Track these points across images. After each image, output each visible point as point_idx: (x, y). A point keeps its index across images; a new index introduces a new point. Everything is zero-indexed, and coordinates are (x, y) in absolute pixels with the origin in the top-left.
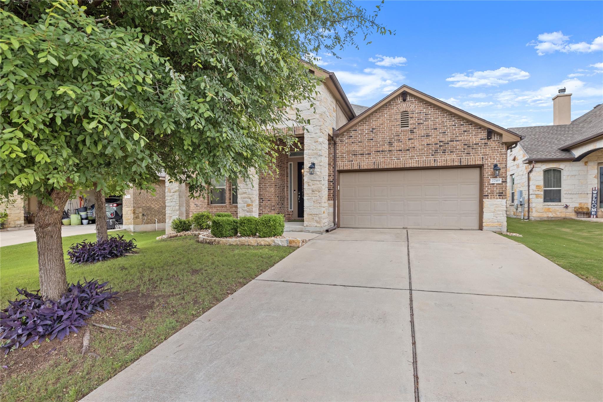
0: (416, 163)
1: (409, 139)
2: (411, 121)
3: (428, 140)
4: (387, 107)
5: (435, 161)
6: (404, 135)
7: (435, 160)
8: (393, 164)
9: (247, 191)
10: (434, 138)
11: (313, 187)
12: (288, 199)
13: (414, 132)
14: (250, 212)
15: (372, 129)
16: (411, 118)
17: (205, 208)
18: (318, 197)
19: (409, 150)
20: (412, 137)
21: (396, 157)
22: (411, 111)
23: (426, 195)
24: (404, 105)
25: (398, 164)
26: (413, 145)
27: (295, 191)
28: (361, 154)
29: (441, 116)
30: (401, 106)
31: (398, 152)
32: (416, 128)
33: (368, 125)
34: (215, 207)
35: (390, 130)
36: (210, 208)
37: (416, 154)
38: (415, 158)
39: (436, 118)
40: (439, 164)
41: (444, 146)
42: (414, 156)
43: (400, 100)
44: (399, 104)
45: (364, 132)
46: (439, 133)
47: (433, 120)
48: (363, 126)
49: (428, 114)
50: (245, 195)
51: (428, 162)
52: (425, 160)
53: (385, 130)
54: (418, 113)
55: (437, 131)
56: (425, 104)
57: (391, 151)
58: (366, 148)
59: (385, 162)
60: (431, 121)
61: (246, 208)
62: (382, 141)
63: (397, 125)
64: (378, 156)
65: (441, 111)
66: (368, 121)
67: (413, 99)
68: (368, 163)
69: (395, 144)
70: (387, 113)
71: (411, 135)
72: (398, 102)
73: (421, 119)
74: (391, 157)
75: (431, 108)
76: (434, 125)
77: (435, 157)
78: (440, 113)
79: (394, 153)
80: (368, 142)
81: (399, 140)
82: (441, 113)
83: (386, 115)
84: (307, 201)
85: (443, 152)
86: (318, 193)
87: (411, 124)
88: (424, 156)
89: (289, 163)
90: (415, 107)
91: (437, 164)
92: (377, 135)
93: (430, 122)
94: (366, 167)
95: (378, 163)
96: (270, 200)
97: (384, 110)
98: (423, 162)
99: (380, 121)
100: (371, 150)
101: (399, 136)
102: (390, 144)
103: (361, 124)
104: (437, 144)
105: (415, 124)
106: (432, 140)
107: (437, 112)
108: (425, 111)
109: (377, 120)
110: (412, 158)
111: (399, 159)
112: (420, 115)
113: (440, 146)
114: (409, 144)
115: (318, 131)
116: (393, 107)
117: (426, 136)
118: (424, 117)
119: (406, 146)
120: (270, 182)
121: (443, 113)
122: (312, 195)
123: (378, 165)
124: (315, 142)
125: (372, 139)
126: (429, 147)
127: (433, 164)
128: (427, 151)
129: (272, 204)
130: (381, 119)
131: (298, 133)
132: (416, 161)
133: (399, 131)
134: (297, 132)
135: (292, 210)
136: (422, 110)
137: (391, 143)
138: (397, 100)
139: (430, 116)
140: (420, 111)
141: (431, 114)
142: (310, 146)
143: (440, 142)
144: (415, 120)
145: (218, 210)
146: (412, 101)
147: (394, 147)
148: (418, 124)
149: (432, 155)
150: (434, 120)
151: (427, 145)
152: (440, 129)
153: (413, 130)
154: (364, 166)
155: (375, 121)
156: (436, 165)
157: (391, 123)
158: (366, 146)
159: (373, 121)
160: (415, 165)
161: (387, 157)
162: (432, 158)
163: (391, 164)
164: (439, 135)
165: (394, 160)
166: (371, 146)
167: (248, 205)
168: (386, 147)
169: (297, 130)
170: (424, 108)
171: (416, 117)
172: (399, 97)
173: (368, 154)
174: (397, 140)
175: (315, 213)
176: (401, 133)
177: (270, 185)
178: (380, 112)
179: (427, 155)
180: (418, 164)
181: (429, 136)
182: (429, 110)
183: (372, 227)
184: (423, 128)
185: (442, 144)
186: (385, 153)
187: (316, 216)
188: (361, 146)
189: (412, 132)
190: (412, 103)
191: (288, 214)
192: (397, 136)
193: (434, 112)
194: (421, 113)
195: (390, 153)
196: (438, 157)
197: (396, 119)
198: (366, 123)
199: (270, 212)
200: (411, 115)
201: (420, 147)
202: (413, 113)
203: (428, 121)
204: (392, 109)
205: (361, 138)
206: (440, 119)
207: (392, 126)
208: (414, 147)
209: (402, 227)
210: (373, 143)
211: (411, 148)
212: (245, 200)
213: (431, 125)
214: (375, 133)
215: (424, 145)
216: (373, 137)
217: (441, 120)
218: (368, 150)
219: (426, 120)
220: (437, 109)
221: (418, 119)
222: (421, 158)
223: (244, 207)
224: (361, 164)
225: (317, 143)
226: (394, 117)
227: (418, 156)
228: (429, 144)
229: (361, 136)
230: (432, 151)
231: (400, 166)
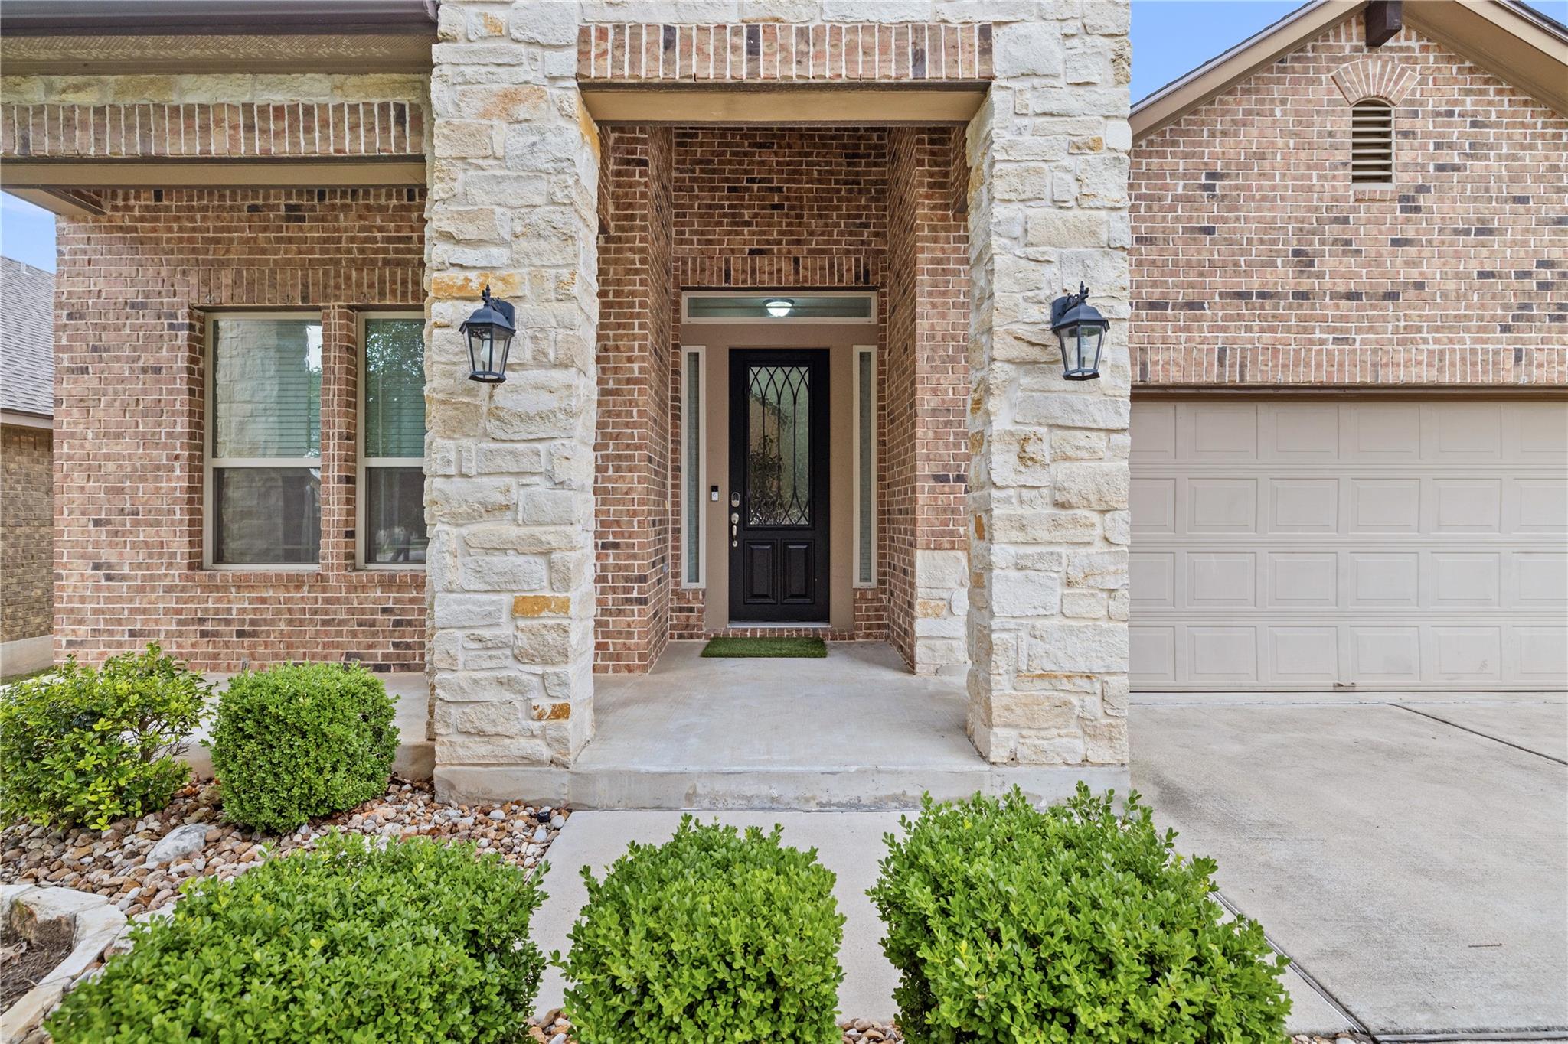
0: (1430, 365)
1: (1396, 243)
2: (1402, 153)
3: (1485, 252)
4: (1284, 70)
5: (1518, 359)
6: (1369, 222)
7: (1518, 352)
8: (1319, 366)
9: (517, 495)
10: (1514, 242)
11: (1061, 470)
12: (678, 531)
13: (1418, 209)
14: (546, 661)
15: (1210, 176)
16: (1405, 134)
17: (169, 589)
18: (1099, 546)
19: (1392, 296)
20: (1410, 231)
21: (1335, 330)
22: (1406, 102)
23: (1440, 527)
24: (1374, 68)
25: (1341, 365)
26: (1415, 275)
27: (714, 488)
28: (1152, 306)
29: (1543, 136)
30: (1355, 68)
31: (1343, 303)
32: (1427, 189)
33: (1185, 156)
34: (242, 584)
35: (1302, 188)
36: (206, 588)
37: (1427, 319)
38: (1425, 341)
39: (1523, 148)
40: (1539, 376)
41: (1559, 287)
42: (1419, 330)
43: (1349, 39)
44: (1344, 59)
45: (1165, 187)
46: (1539, 222)
47: (1508, 157)
48: (1163, 155)
49: (1483, 125)
50: (506, 529)
51: (1485, 362)
52: (1474, 352)
53: (1274, 188)
54: (1438, 114)
55: (1528, 211)
56: (1471, 70)
57: (1303, 295)
58: (1172, 274)
59: (1275, 352)
60: (1500, 158)
61: (506, 631)
62: (1262, 241)
63: (1334, 167)
64: (1240, 317)
65: (1544, 114)
66: (1186, 133)
67: (1414, 44)
68: (1188, 351)
69: (1329, 261)
70: (1283, 102)
71: (1407, 221)
72: (1342, 48)
73: (1451, 146)
74: (1305, 330)
75: (1499, 92)
76: (1512, 180)
77: (1516, 341)
78: (1540, 121)
79: (1323, 307)
80: (1186, 243)
81: (1348, 243)
82: (1545, 125)
83: (1278, 112)
84: (1013, 574)
85: (1552, 318)
86: (1095, 518)
87: (1405, 168)
88: (1467, 330)
89: (685, 350)
90: (1423, 82)
91: (1529, 375)
92: (1235, 209)
93: (1495, 166)
94: (1175, 376)
95: (1243, 358)
96: (616, 546)
97: (1270, 81)
98: (1463, 359)
99: (1250, 137)
100: (1203, 285)
101: (1346, 220)
102: (1303, 259)
103: (1150, 143)
104: (1527, 274)
105: (1424, 167)
106: (1502, 254)
107: (1529, 120)
108: (1469, 107)
109: (1236, 134)
110: (1408, 336)
111: (1345, 340)
112: (1449, 125)
113: (1544, 286)
114: (1398, 266)
115: (1099, 71)
116: (1317, 71)
117: (1480, 232)
118: (1469, 136)
119: (1383, 275)
120: (618, 436)
121: (1556, 125)
122: (1057, 535)
123: (1243, 366)
124: (1077, 149)
125: (1209, 231)
126: (1491, 286)
127: (1510, 376)
128: (1483, 307)
129: (627, 568)
130: (1254, 131)
131: (943, 74)
132: (1431, 352)
133: (1346, 199)
134: (936, 63)
135: (702, 584)
136: (1456, 103)
137: (1306, 254)
138: (1337, 36)
139: (1497, 137)
140: (1448, 102)
141: (1498, 125)
142: (1037, 172)
143: (1542, 264)
144: (1425, 147)
145: (264, 600)
146: (1408, 49)
147: (1320, 276)
148: (1441, 168)
149: (1505, 329)
150: (1515, 158)
151: (1483, 275)
152: (1540, 201)
153: (1414, 199)
154: (1165, 370)
155: (1224, 133)
156: (1523, 380)
157: (1303, 154)
158: (1176, 263)
159: (1212, 134)
160: (1425, 375)
161: (1288, 329)
162: (1504, 343)
163: (1307, 365)
164: (1534, 232)
165: (1322, 342)
166: (1200, 263)
167: (526, 607)
168: (1283, 276)
169: (935, 49)
170: (1468, 92)
171: (1426, 135)
172: (1348, 23)
173: (1190, 306)
174: (1335, 242)
175: (1082, 666)
176: (1355, 210)
177: (619, 457)
178: (1248, 91)
179: (1480, 330)
180: (1441, 370)
181: (1490, 232)
182: (1490, 103)
184: (1464, 190)
185: (1548, 275)
186: (1276, 307)
187: (1084, 684)
188: (1153, 262)
189: (1409, 205)
190: (1407, 59)
191: (681, 609)
192: (1336, 220)
193: (1514, 114)
194: (1450, 114)
195: (1300, 307)
196: (1530, 341)
197: (1331, 134)
198: (1175, 144)
199: (620, 612)
200: (1405, 124)
201: (1451, 286)
202: (1415, 114)
203: (1486, 158)
204: (1311, 82)
205: (1153, 219)
206: (1540, 153)
207: (1309, 168)
208: (1419, 286)
209: (1329, 683)
210: (1208, 250)
211: (1406, 284)
212: (498, 561)
213: (1499, 179)
214: (1224, 197)
215: (1467, 275)
216: (1216, 219)
217: (1547, 158)
218: (1191, 285)
219: (1477, 151)
220: (1526, 103)
221: (1438, 146)
222: (1451, 341)
223: (490, 618)
224: (1151, 356)
225: (1091, 157)
226: (1323, 125)
227: (1437, 330)
228: (1489, 275)
229: (1149, 208)
230: (1506, 307)
231: (1352, 375)
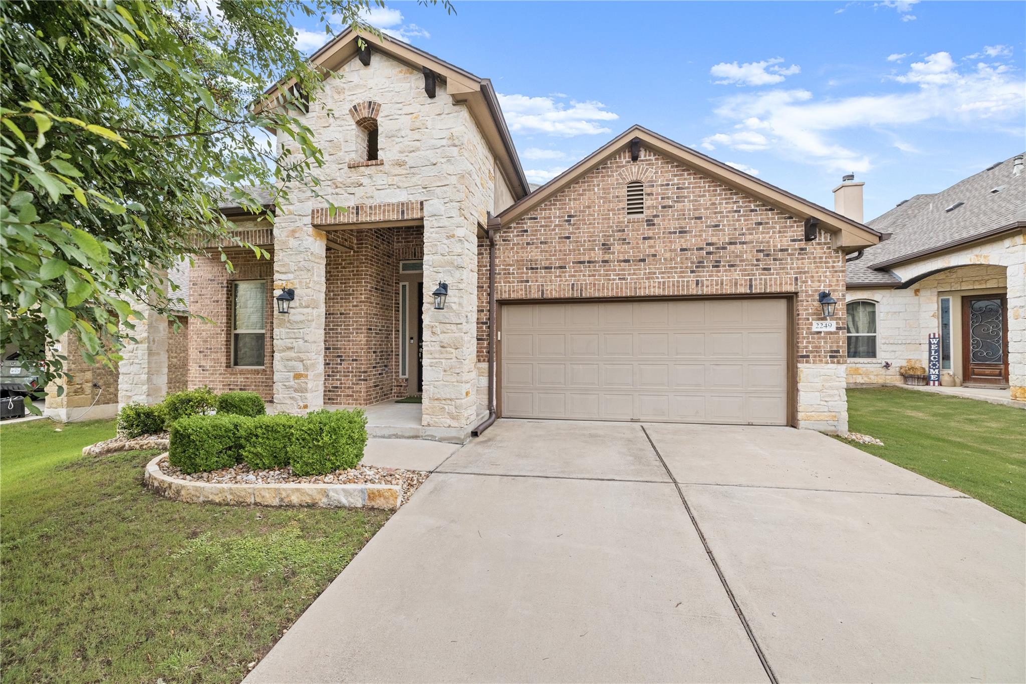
0: (659, 288)
1: (644, 238)
2: (648, 202)
3: (683, 240)
4: (599, 173)
5: (697, 284)
6: (633, 230)
7: (697, 281)
8: (612, 289)
9: (295, 344)
10: (695, 236)
11: (442, 336)
12: (398, 355)
13: (654, 225)
14: (302, 392)
15: (569, 216)
16: (649, 195)
17: (220, 374)
18: (455, 359)
19: (644, 260)
20: (651, 234)
21: (619, 275)
22: (649, 181)
23: (677, 354)
24: (635, 169)
25: (622, 289)
26: (652, 251)
27: (412, 338)
28: (546, 268)
29: (709, 191)
30: (627, 170)
31: (622, 264)
32: (658, 216)
33: (559, 209)
34: (242, 372)
35: (605, 219)
36: (231, 374)
37: (658, 269)
38: (658, 278)
39: (700, 196)
40: (706, 291)
41: (716, 253)
42: (655, 273)
43: (625, 158)
44: (623, 166)
45: (551, 222)
46: (707, 227)
47: (693, 201)
48: (551, 209)
49: (682, 188)
50: (292, 354)
51: (683, 286)
52: (678, 282)
53: (594, 219)
54: (662, 185)
55: (702, 223)
56: (677, 166)
57: (606, 262)
58: (554, 255)
59: (595, 284)
60: (689, 201)
61: (292, 383)
62: (589, 241)
63: (619, 210)
64: (581, 271)
65: (709, 182)
66: (560, 200)
67: (652, 158)
68: (560, 285)
69: (616, 248)
70: (598, 185)
71: (649, 229)
72: (622, 162)
73: (668, 198)
74: (607, 275)
75: (689, 174)
76: (694, 210)
77: (697, 276)
78: (707, 185)
79: (614, 266)
80: (559, 243)
81: (625, 240)
82: (709, 186)
83: (596, 189)
84: (429, 368)
85: (713, 267)
86: (453, 351)
87: (648, 208)
88: (676, 273)
89: (401, 284)
90: (656, 173)
91: (702, 291)
92: (579, 228)
93: (688, 205)
94: (555, 295)
95: (582, 287)
96: (356, 360)
97: (592, 177)
98: (673, 285)
99: (585, 201)
100: (565, 259)
101: (624, 231)
102: (606, 247)
103: (546, 205)
104: (702, 249)
105: (657, 207)
106: (691, 241)
107: (702, 185)
108: (676, 181)
109: (579, 199)
110: (650, 276)
111: (624, 279)
112: (667, 189)
113: (709, 253)
114: (646, 248)
115: (455, 213)
116: (612, 172)
117: (680, 232)
118: (676, 193)
119: (639, 252)
120: (357, 321)
121: (714, 186)
122: (442, 356)
123: (581, 290)
124: (448, 237)
125: (568, 238)
126: (685, 254)
127: (693, 290)
128: (682, 263)
129: (360, 368)
130: (586, 197)
131: (410, 217)
132: (659, 283)
133: (623, 222)
134: (408, 214)
135: (407, 376)
136: (670, 180)
137: (608, 245)
138: (620, 157)
139: (688, 193)
140: (667, 180)
141: (688, 188)
142: (436, 245)
143: (708, 244)
144: (657, 199)
145: (247, 378)
146: (650, 160)
147: (613, 253)
148: (664, 207)
149: (692, 272)
150: (696, 201)
151: (682, 250)
152: (707, 218)
153: (652, 220)
154: (551, 293)
155: (574, 199)
156: (700, 293)
157: (606, 205)
158: (555, 251)
159: (570, 200)
160: (658, 292)
161: (600, 275)
162: (692, 278)
163: (608, 289)
164: (705, 231)
165: (614, 280)
166: (565, 251)
167: (297, 376)
168: (598, 254)
169: (408, 209)
170: (676, 175)
171: (657, 194)
172: (625, 152)
173: (561, 267)
174: (619, 239)
175: (448, 396)
176: (627, 226)
177: (357, 329)
178: (584, 182)
179: (681, 272)
180: (664, 289)
181: (685, 232)
182: (685, 179)
183: (567, 417)
184: (674, 215)
185: (711, 249)
186: (595, 266)
187: (449, 402)
188: (547, 251)
189: (650, 223)
190: (649, 164)
191: (398, 386)
192: (619, 231)
193: (696, 183)
194: (668, 185)
195: (605, 266)
196: (703, 276)
197: (617, 197)
198: (555, 205)
199: (357, 384)
200: (648, 190)
201: (668, 255)
202: (653, 186)
203: (684, 202)
204: (609, 176)
205: (546, 234)
206: (708, 197)
207: (609, 210)
208: (655, 255)
209: (629, 418)
210: (569, 246)
211: (648, 256)
212: (290, 363)
213: (689, 210)
214: (574, 224)
215: (675, 250)
216: (571, 233)
217: (710, 200)
218: (560, 259)
219: (679, 199)
220: (701, 178)
221: (663, 198)
222: (669, 277)
223: (288, 380)
224: (545, 288)
225: (452, 240)
226: (614, 193)
227: (663, 273)
228: (685, 250)
229: (545, 230)
230: (692, 263)
231: (626, 293)
